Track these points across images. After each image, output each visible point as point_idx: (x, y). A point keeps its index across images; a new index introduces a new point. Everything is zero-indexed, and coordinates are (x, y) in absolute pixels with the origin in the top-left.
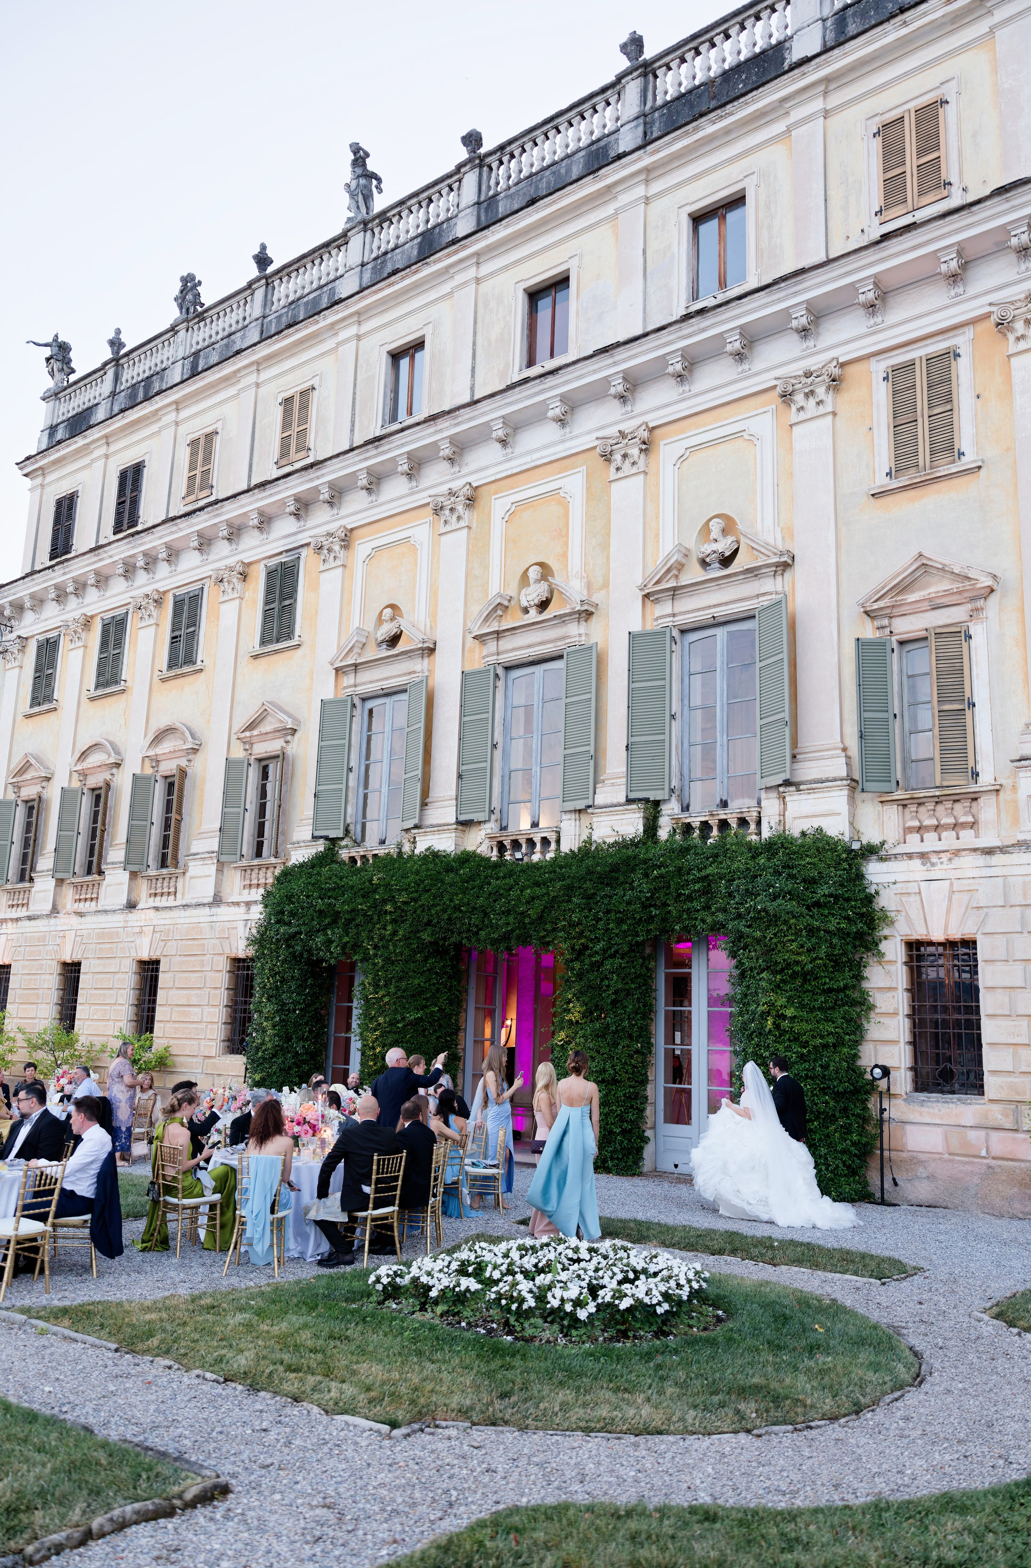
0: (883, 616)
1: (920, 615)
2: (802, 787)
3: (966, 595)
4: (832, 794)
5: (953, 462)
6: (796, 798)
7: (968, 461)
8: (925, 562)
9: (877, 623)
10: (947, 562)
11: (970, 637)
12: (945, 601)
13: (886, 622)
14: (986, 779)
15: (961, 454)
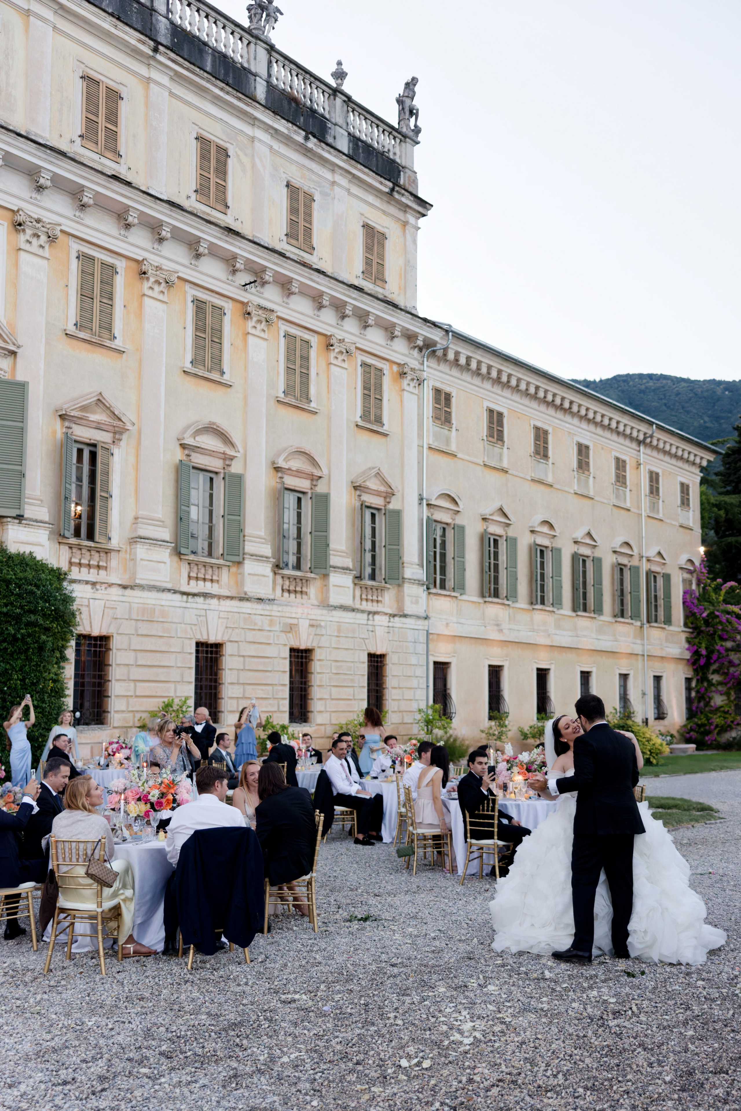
0: (71, 421)
1: (87, 428)
2: (23, 522)
3: (116, 429)
4: (40, 531)
5: (110, 340)
6: (15, 527)
7: (118, 343)
8: (101, 398)
9: (67, 424)
10: (113, 405)
11: (112, 454)
12: (104, 427)
13: (74, 426)
14: (114, 543)
15: (115, 338)
